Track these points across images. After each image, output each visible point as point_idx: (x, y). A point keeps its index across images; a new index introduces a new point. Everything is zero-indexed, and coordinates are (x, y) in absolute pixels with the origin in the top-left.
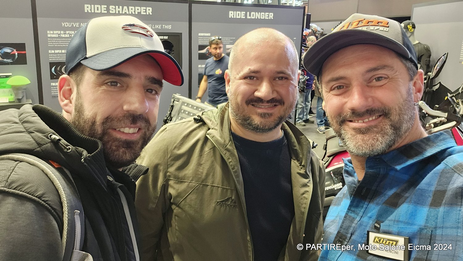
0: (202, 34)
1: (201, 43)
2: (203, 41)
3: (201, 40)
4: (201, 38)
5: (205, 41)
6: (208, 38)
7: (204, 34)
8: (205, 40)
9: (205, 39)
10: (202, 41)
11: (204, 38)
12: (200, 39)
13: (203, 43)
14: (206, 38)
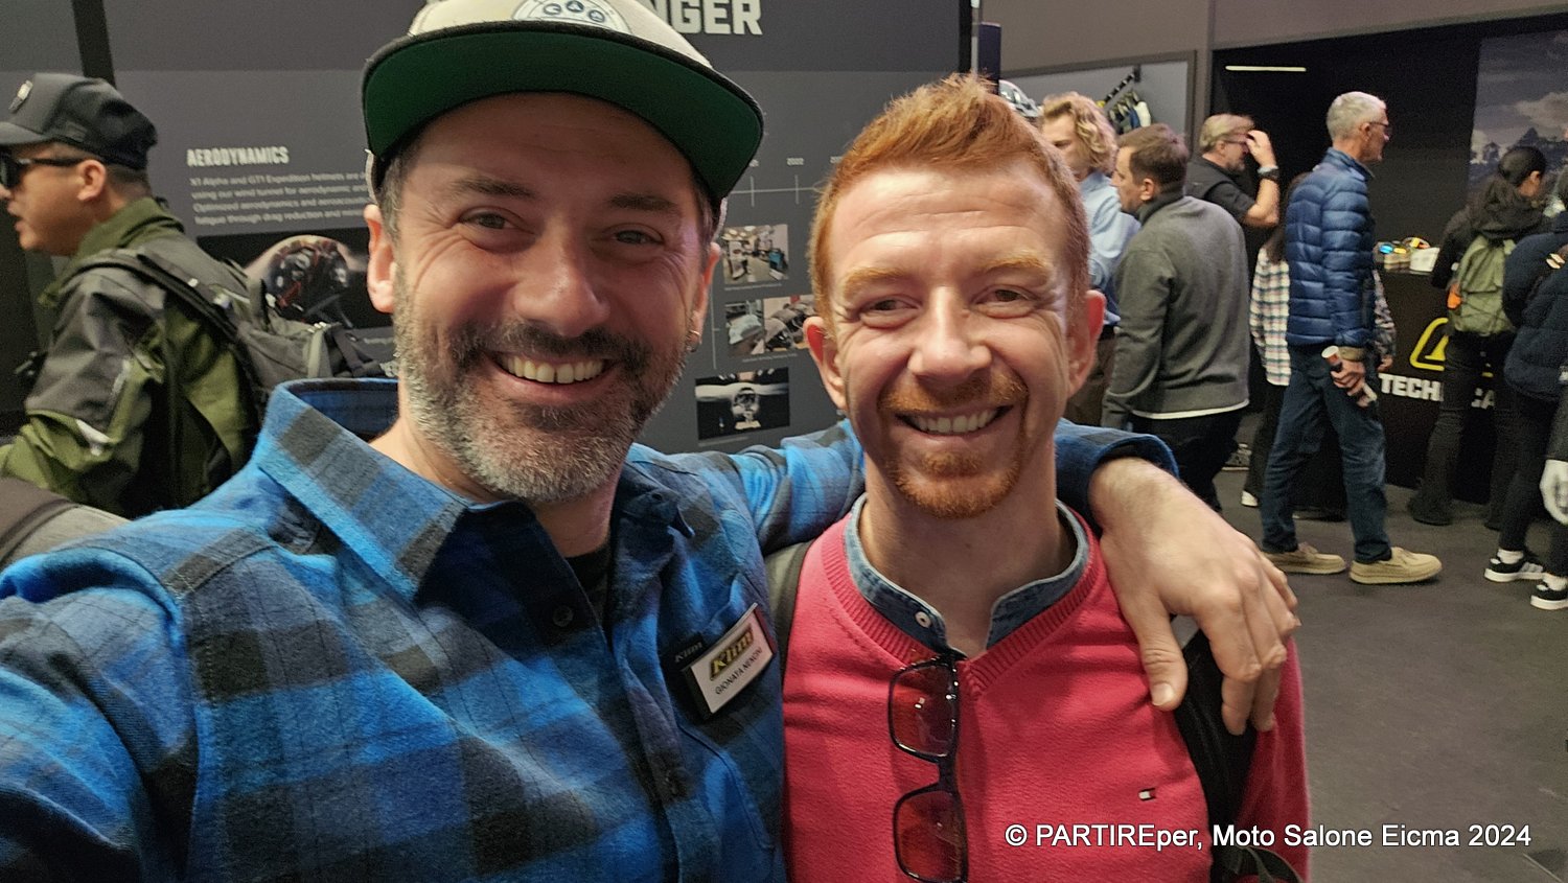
0: (219, 157)
1: (213, 221)
2: (235, 207)
3: (213, 196)
4: (207, 182)
5: (245, 206)
6: (269, 179)
7: (233, 152)
8: (251, 193)
9: (248, 186)
10: (229, 207)
11: (243, 181)
12: (209, 188)
13: (231, 219)
14: (252, 180)
